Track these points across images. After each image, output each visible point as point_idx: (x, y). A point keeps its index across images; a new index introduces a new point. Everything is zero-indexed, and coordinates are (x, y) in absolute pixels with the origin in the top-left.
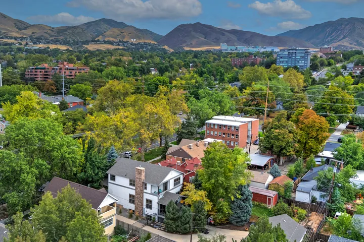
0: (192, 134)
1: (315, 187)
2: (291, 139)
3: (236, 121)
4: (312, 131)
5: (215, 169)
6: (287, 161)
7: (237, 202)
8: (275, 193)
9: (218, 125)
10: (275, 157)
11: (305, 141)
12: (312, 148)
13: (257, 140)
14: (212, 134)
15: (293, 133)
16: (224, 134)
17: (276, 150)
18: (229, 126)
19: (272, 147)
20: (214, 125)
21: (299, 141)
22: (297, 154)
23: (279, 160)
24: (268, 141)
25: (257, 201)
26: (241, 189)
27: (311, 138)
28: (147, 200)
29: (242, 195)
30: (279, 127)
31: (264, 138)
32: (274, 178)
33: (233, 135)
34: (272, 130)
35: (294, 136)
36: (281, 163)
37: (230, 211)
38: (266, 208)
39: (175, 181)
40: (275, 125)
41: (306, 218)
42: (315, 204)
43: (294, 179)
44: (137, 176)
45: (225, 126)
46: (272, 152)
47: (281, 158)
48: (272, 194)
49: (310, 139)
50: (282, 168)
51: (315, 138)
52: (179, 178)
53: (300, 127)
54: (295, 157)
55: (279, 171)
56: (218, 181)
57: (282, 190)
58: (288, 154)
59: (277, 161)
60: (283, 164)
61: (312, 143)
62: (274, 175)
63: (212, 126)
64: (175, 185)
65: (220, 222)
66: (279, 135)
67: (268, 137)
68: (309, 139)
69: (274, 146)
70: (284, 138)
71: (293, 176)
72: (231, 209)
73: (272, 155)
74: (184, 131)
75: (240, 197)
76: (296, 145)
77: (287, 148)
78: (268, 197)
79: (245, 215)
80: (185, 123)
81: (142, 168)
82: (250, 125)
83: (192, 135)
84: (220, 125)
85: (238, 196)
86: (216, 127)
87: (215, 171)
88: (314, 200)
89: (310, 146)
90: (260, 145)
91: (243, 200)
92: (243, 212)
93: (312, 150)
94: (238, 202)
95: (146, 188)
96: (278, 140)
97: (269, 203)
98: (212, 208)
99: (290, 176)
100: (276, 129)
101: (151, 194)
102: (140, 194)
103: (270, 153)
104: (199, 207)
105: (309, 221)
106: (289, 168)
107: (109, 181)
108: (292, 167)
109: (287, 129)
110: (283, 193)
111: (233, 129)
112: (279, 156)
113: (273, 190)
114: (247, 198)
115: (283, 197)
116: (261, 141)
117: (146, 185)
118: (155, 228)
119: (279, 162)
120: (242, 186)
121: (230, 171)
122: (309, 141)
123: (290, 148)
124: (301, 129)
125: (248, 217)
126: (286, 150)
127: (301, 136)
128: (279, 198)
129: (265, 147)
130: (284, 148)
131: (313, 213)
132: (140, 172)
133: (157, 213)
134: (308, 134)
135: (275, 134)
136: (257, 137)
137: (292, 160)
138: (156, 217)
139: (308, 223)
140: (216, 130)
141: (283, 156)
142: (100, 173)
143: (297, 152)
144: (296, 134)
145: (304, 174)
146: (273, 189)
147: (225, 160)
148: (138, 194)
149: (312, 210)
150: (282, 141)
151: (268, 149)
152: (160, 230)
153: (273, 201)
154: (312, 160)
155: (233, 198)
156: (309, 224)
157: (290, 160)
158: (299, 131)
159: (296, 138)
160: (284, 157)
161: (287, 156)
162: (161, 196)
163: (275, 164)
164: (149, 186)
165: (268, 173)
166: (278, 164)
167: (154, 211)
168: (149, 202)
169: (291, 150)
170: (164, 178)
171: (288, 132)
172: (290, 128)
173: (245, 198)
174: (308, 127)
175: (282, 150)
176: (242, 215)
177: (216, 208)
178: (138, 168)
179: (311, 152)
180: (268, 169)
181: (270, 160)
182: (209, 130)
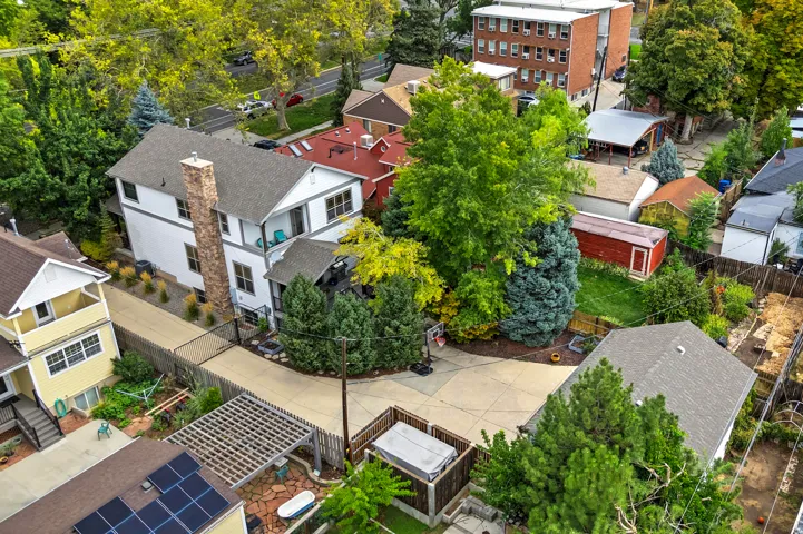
0: (430, 50)
1: (787, 214)
2: (724, 61)
3: (563, 8)
4: (793, 32)
5: (446, 170)
6: (704, 129)
7: (524, 278)
8: (659, 234)
9: (509, 20)
10: (669, 116)
11: (765, 67)
12: (783, 89)
13: (622, 69)
14: (492, 50)
15: (732, 40)
16: (527, 49)
17: (674, 94)
18: (541, 25)
19: (664, 87)
20: (498, 20)
21: (748, 68)
22: (736, 106)
23: (682, 127)
24: (654, 68)
25: (599, 258)
26: (542, 234)
27: (788, 55)
28: (237, 267)
29: (542, 254)
30: (691, 23)
31: (643, 59)
32: (662, 183)
33: (552, 52)
34: (669, 31)
35: (735, 50)
36: (686, 136)
37: (502, 305)
38: (625, 282)
39: (330, 203)
40: (681, 14)
41: (750, 312)
42: (780, 266)
43: (721, 188)
44: (191, 189)
45: (530, 24)
46: (664, 101)
47: (689, 121)
48: (648, 237)
49: (784, 61)
50: (688, 149)
51: (797, 55)
52: (348, 194)
53: (757, 22)
54: (729, 116)
55: (677, 161)
56: (457, 209)
57: (682, 224)
58: (710, 108)
59: (672, 130)
60: (691, 138)
61: (787, 72)
62: (662, 174)
63: (492, 26)
64: (331, 216)
65: (471, 337)
66: (689, 46)
67: (653, 54)
68: (779, 58)
69: (670, 83)
70: (703, 56)
71: (718, 177)
72: (506, 298)
73: (662, 112)
74: (403, 39)
75: (534, 262)
76: (738, 79)
77: (709, 91)
78: (634, 248)
79: (552, 316)
80: (408, 14)
81: (201, 163)
82: (605, 22)
83: (430, 54)
84: (516, 22)
85: (527, 260)
86: (504, 28)
87: (444, 177)
88: (777, 253)
89: (781, 81)
90: (627, 81)
91: (547, 271)
92: (545, 306)
93: (785, 93)
94: (529, 278)
95: (226, 229)
96: (685, 62)
97: (638, 267)
98: (443, 297)
99: (711, 177)
100: (682, 27)
101: (245, 247)
102: (209, 248)
103: (658, 105)
104: (391, 298)
105: (760, 323)
106: (709, 150)
107: (124, 200)
108: (717, 146)
109: (717, 26)
110: (684, 234)
111: (552, 33)
112: (681, 116)
113: (655, 225)
114: (560, 264)
115: (681, 248)
116: (633, 70)
117: (224, 218)
118: (262, 354)
119: (680, 132)
120: (544, 226)
121: (503, 174)
122: (778, 67)
123: (719, 89)
124: (758, 28)
125: (563, 320)
126: (706, 95)
127: (757, 50)
128: (671, 251)
129: (642, 88)
130: (701, 89)
131: (774, 296)
132: (196, 176)
133: (270, 306)
134: (779, 44)
135: (677, 43)
136: (624, 59)
137: (718, 124)
138: (271, 318)
139: (755, 329)
140: (503, 37)
141: (693, 116)
142: (84, 176)
143: (738, 101)
144: (742, 44)
145: (755, 171)
146: (652, 220)
147: (483, 137)
148: (205, 248)
149: (770, 287)
150: (698, 67)
151: (651, 92)
152: (278, 361)
153: (649, 259)
154: (782, 127)
155: (510, 266)
156: (760, 334)
157: (714, 126)
158: (753, 36)
159: (740, 56)
160: (697, 118)
161: (705, 112)
162: (277, 254)
163: (666, 138)
164: (233, 222)
165: (643, 169)
166: (678, 139)
167: (260, 299)
168: (244, 274)
169: (721, 96)
170: (281, 197)
171: (717, 37)
172: (724, 25)
173: (554, 263)
174: (781, 21)
175: (693, 94)
176: (542, 318)
177: (453, 295)
178: (189, 161)
179: (780, 100)
180: (646, 152)
181: (653, 126)
182: (483, 37)
